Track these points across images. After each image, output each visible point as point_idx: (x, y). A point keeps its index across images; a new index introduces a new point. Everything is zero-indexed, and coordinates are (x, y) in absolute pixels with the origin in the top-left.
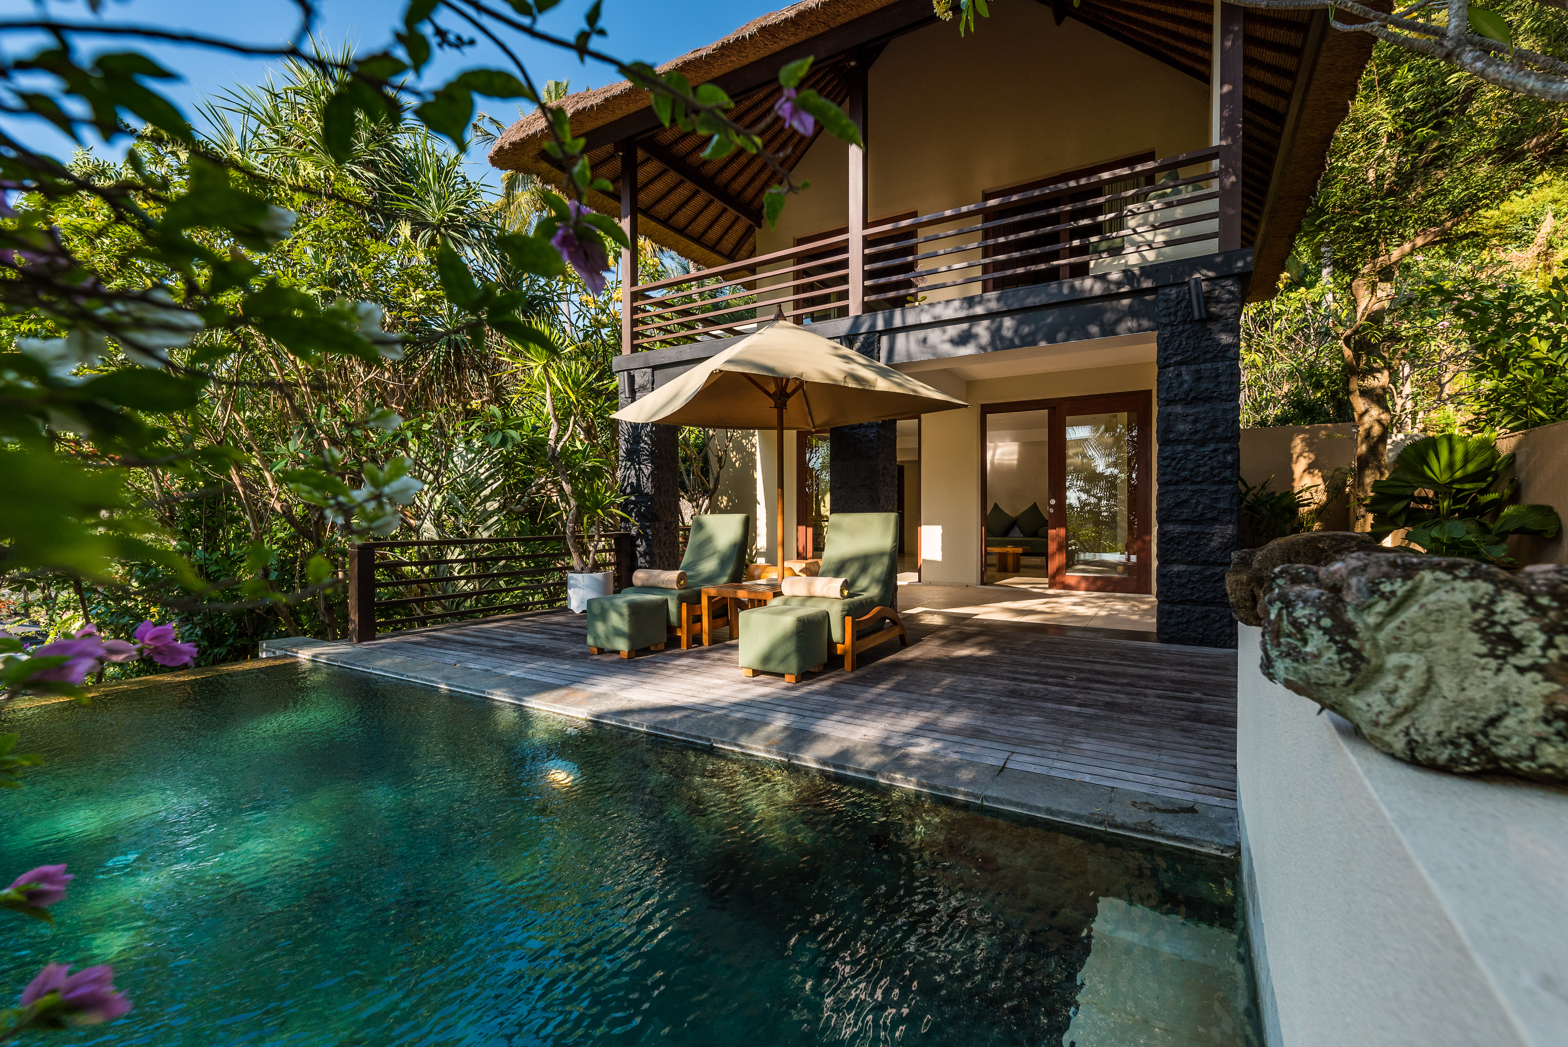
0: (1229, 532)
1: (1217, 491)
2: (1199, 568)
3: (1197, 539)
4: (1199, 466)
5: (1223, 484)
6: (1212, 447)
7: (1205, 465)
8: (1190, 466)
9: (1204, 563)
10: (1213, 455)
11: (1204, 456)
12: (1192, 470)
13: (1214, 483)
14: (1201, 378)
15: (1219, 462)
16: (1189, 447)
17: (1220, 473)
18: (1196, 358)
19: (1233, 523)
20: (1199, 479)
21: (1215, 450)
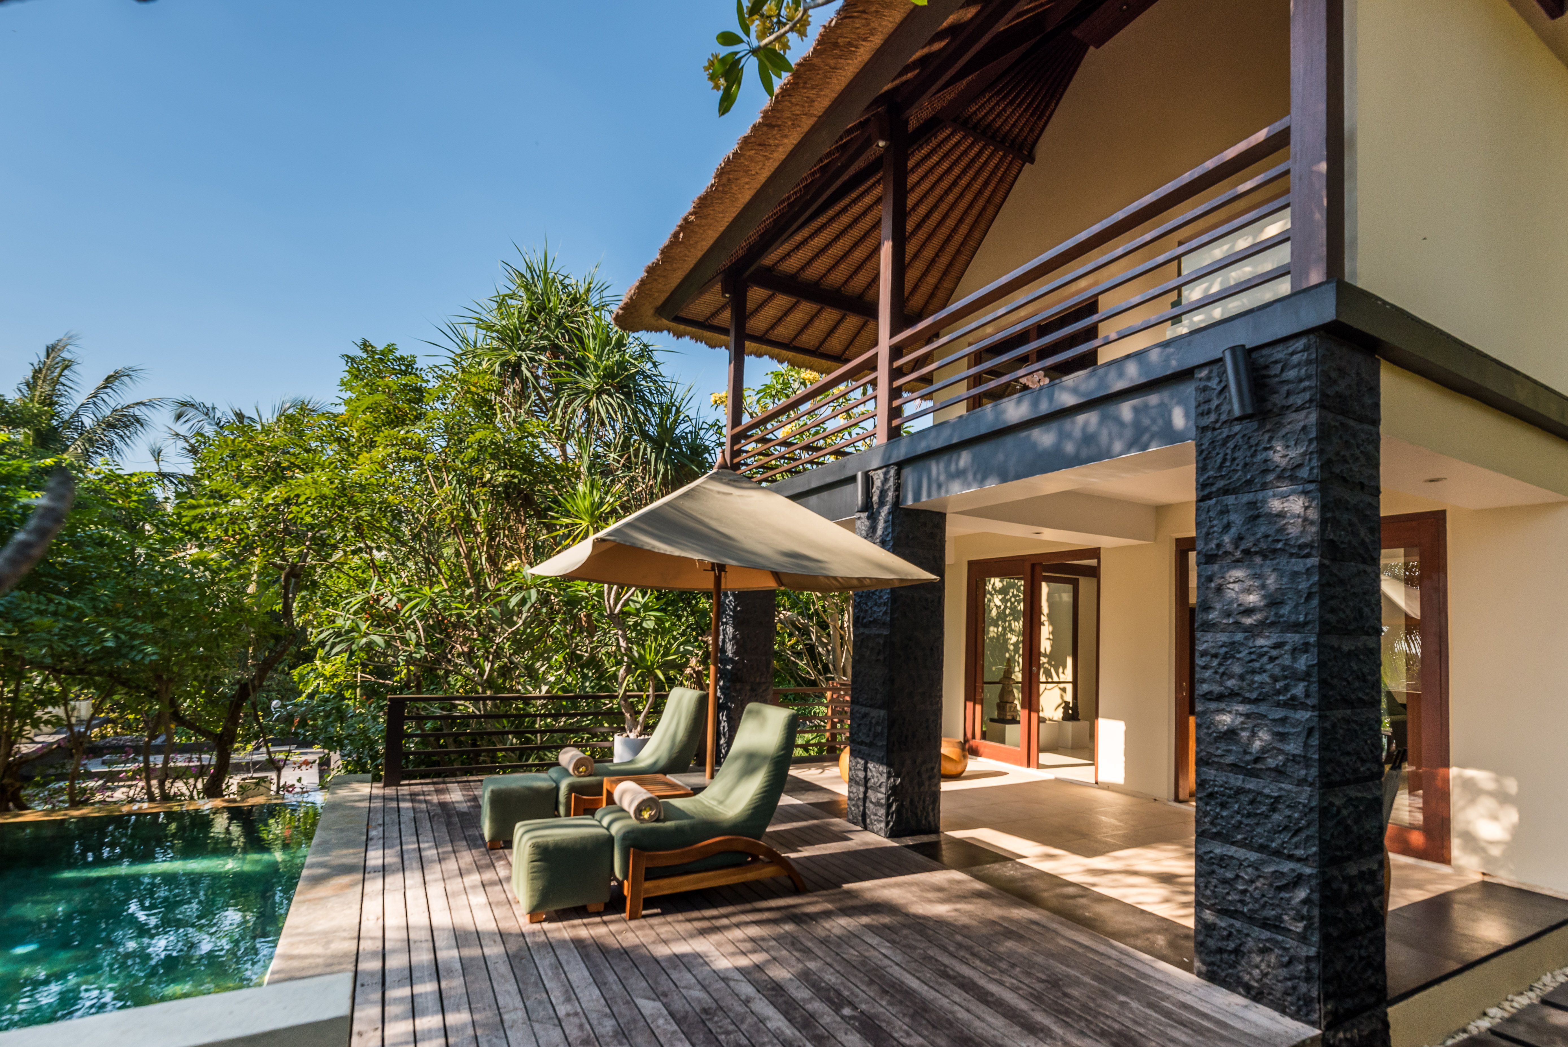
0: (1303, 799)
1: (1283, 720)
2: (1253, 856)
3: (1252, 802)
4: (1254, 672)
5: (1294, 708)
6: (1275, 638)
7: (1262, 670)
8: (1237, 669)
9: (1261, 848)
10: (1274, 653)
11: (1262, 655)
12: (1242, 677)
13: (1278, 704)
14: (1257, 517)
15: (1284, 668)
16: (1239, 637)
17: (1286, 688)
18: (1249, 482)
19: (1311, 785)
20: (1254, 695)
21: (1278, 646)
